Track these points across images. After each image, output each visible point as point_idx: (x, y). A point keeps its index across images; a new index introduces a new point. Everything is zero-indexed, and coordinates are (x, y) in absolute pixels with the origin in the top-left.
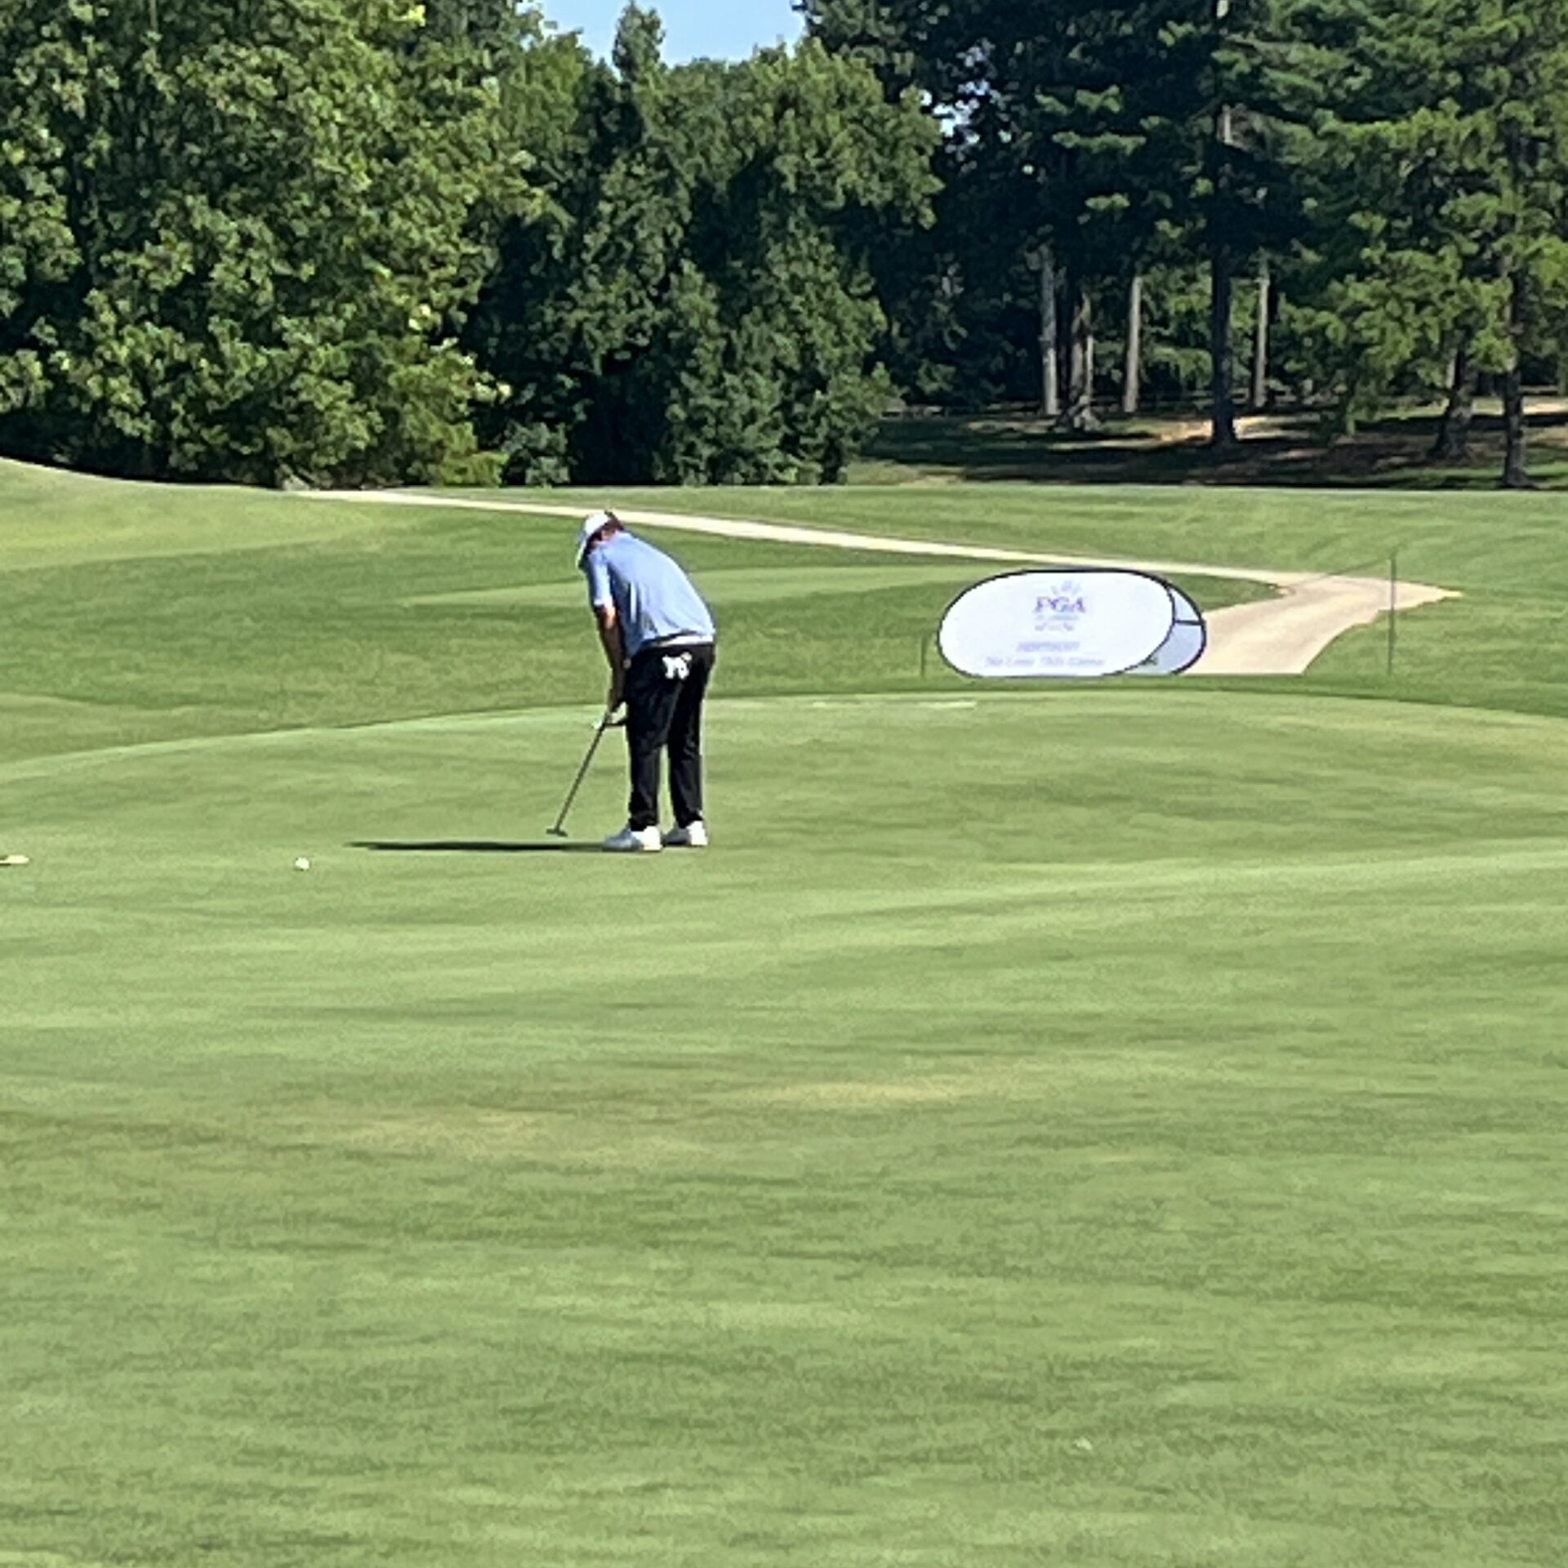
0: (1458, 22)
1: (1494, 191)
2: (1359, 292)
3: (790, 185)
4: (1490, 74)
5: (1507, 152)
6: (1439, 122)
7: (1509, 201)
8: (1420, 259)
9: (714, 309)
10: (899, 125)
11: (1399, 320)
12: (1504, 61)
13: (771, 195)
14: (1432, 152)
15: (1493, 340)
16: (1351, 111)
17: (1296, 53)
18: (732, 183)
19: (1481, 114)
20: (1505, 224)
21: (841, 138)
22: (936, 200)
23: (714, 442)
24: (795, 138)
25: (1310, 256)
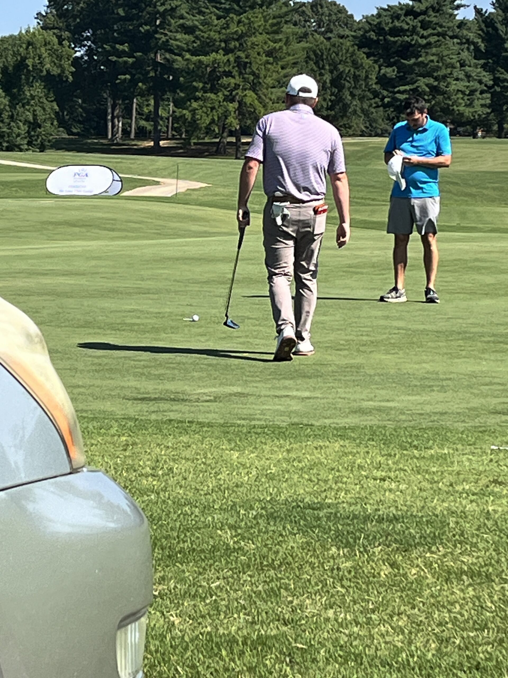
0: (224, 28)
1: (233, 77)
2: (195, 105)
3: (31, 68)
4: (233, 43)
5: (237, 66)
6: (219, 57)
7: (237, 80)
8: (212, 96)
9: (7, 103)
10: (62, 51)
11: (206, 113)
12: (237, 40)
13: (25, 71)
14: (216, 65)
15: (232, 119)
16: (194, 53)
17: (179, 36)
18: (14, 67)
19: (230, 55)
20: (237, 86)
21: (45, 55)
22: (72, 73)
23: (8, 142)
24: (32, 54)
25: (182, 95)
